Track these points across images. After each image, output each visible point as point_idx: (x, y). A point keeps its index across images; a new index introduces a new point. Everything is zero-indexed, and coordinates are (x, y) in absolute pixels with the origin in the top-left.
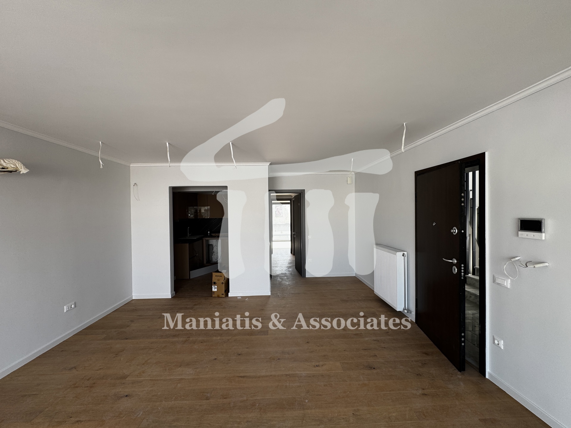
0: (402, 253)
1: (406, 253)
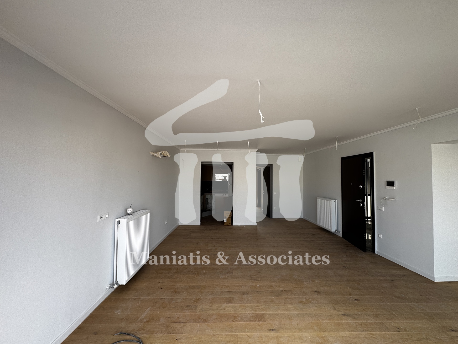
0: (334, 200)
1: (336, 200)
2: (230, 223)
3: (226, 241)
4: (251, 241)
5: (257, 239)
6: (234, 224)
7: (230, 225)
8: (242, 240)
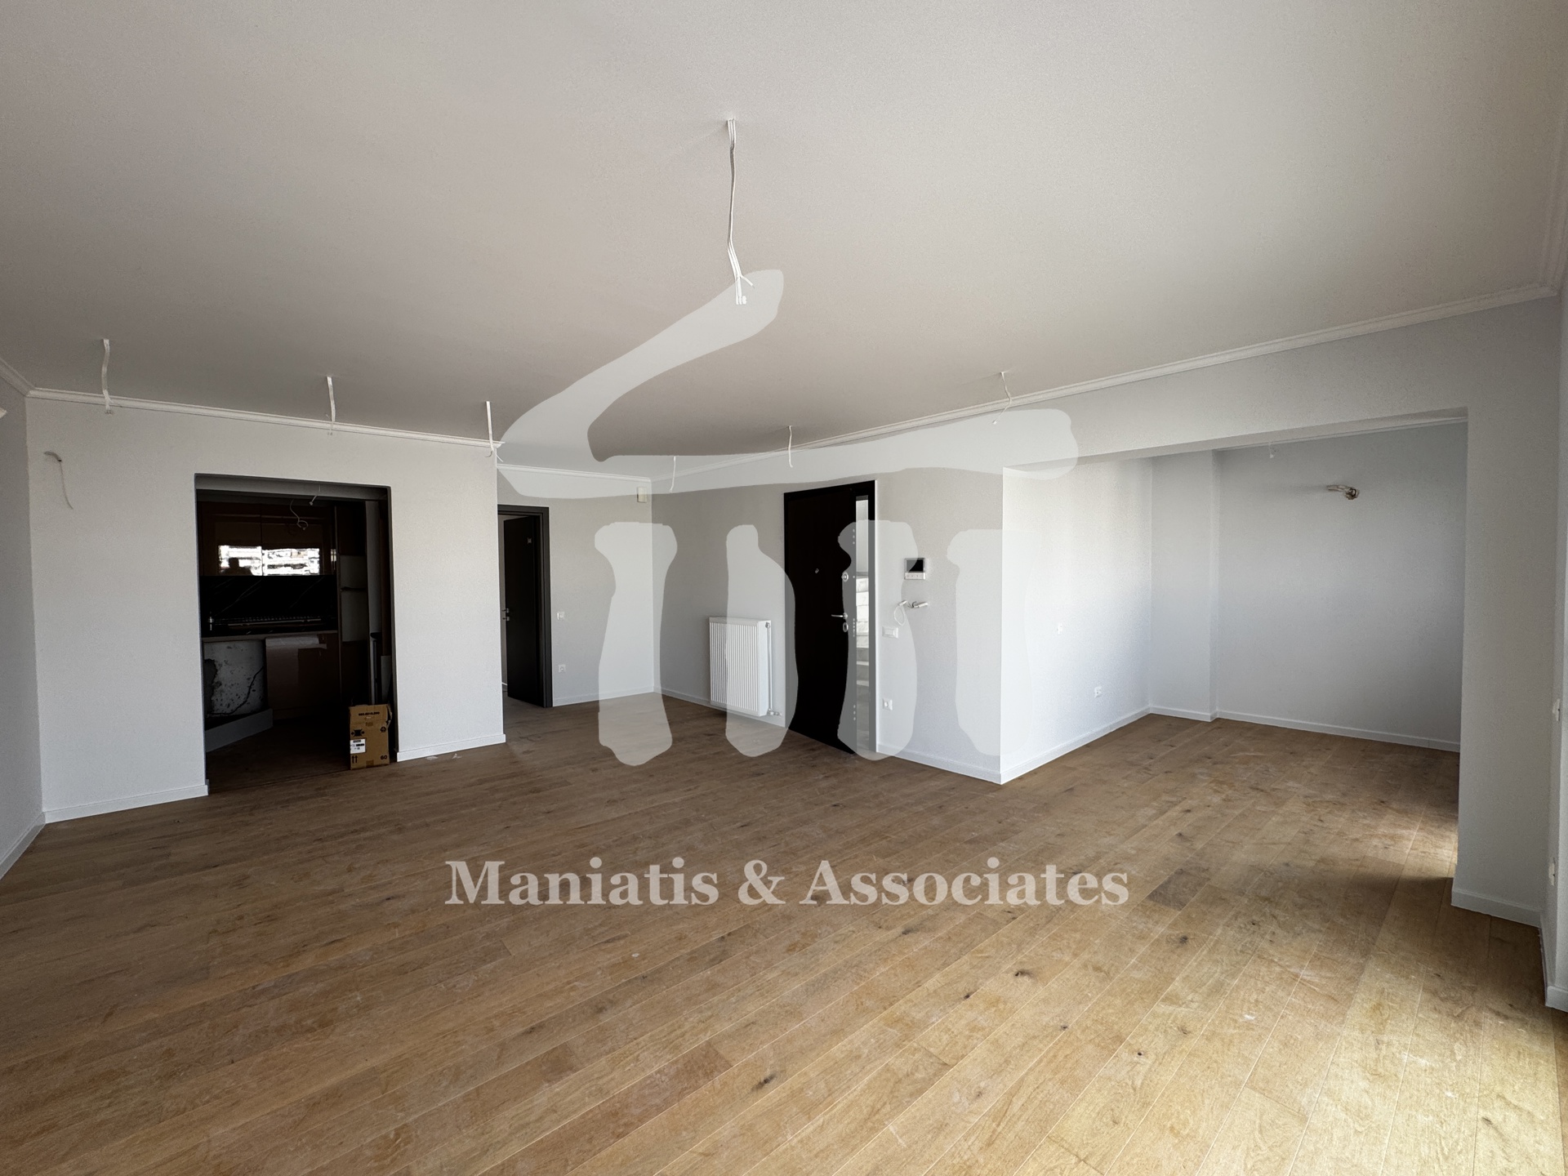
2: (386, 752)
3: (400, 830)
4: (515, 803)
5: (538, 791)
6: (401, 757)
7: (387, 761)
8: (474, 809)
